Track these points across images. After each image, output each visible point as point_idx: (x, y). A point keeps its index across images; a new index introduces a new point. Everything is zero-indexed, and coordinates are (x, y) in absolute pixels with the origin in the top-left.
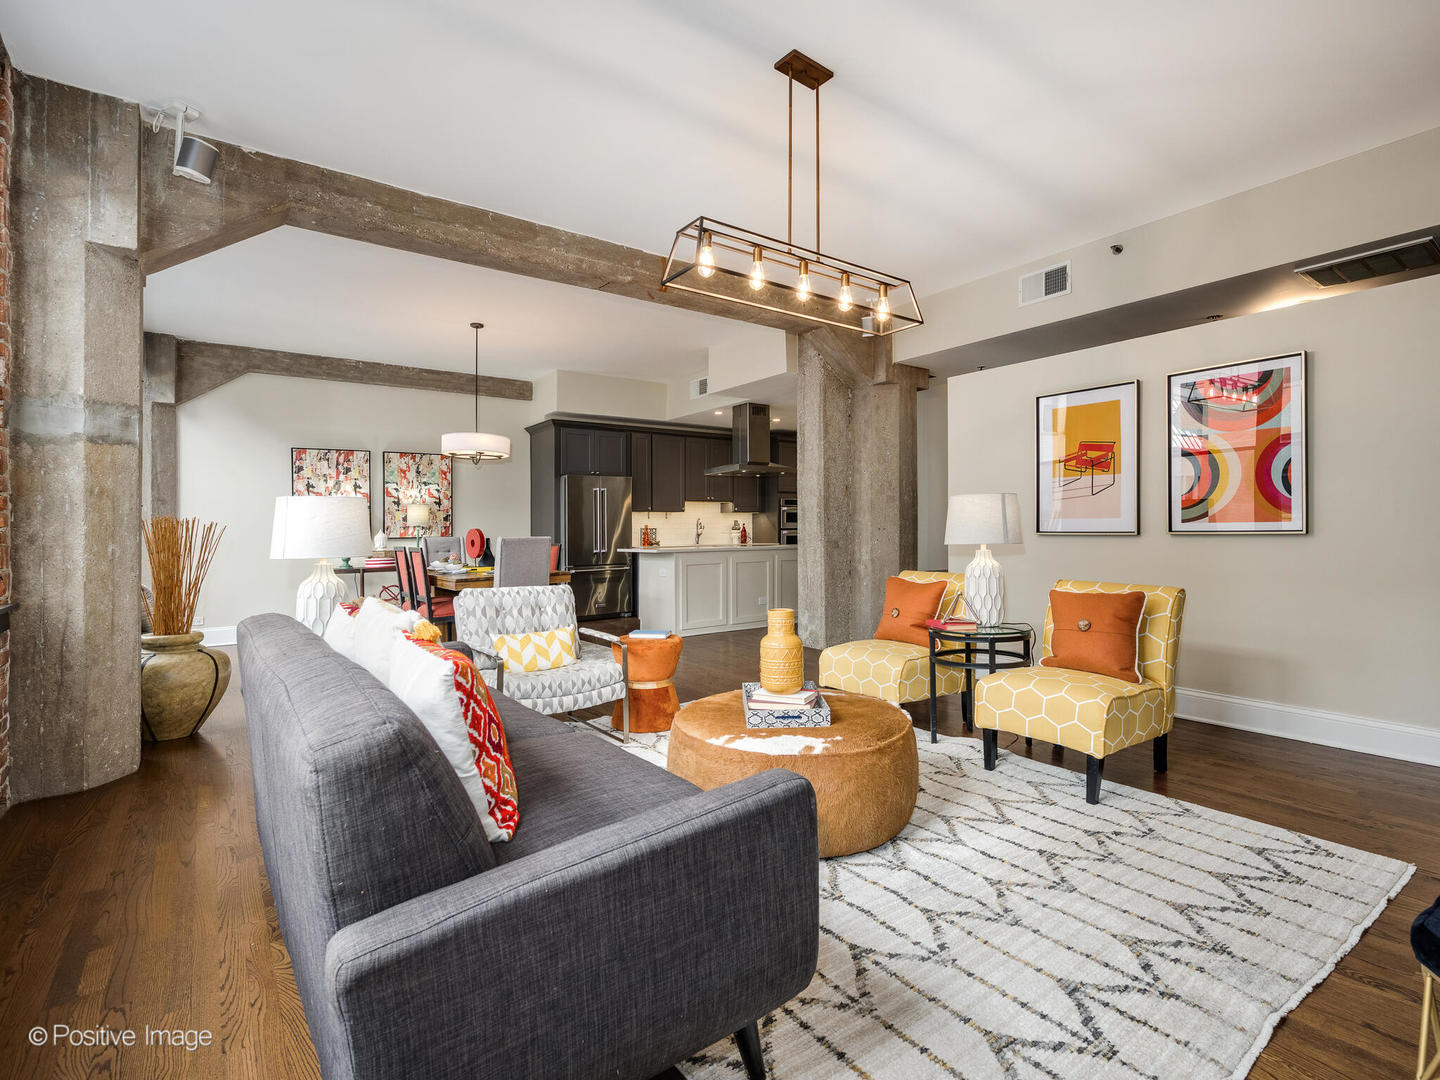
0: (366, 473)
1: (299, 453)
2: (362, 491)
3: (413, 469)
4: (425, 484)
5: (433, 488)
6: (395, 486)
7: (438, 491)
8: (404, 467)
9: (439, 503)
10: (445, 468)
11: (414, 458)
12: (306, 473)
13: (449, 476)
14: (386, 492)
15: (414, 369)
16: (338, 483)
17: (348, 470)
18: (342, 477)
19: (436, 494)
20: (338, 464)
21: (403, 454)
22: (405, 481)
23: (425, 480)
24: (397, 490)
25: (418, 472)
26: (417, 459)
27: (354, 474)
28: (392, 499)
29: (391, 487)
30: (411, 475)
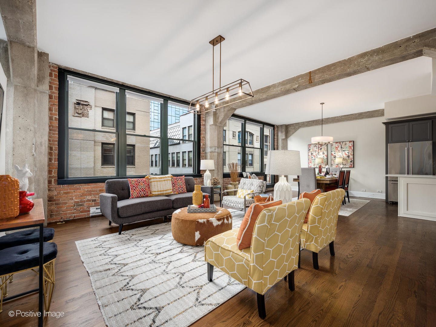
0: (326, 149)
1: (310, 146)
2: (325, 154)
3: (340, 146)
4: (344, 151)
5: (346, 152)
6: (334, 152)
7: (348, 153)
8: (337, 146)
9: (349, 157)
10: (351, 145)
11: (340, 143)
12: (311, 150)
13: (352, 148)
14: (332, 154)
15: (339, 116)
16: (319, 152)
17: (321, 149)
18: (320, 151)
19: (348, 154)
20: (319, 147)
21: (336, 143)
22: (337, 151)
23: (344, 150)
24: (335, 153)
25: (341, 148)
26: (341, 144)
27: (323, 150)
28: (333, 156)
29: (333, 153)
30: (339, 149)
